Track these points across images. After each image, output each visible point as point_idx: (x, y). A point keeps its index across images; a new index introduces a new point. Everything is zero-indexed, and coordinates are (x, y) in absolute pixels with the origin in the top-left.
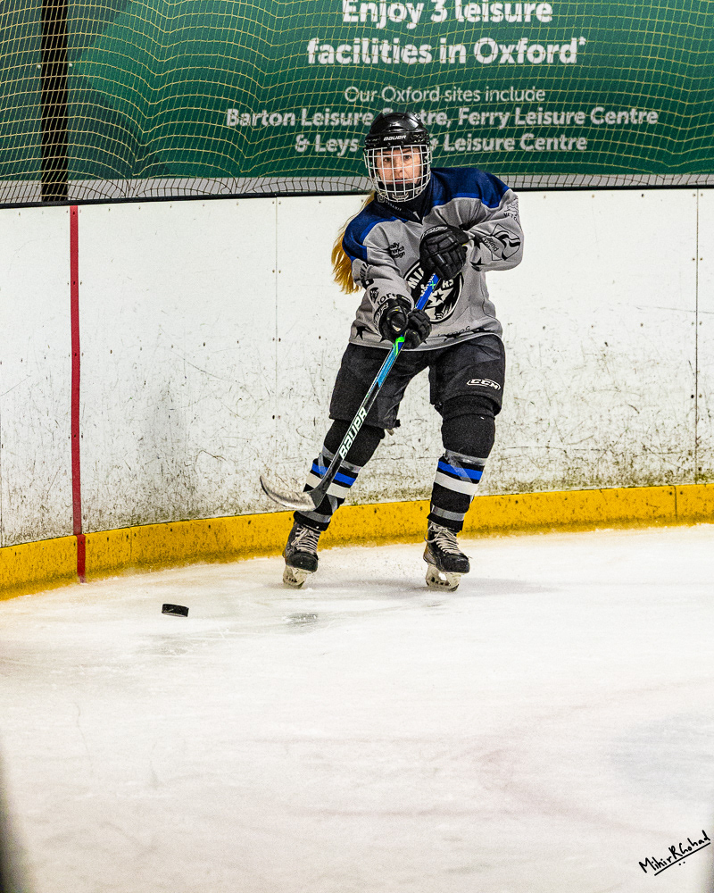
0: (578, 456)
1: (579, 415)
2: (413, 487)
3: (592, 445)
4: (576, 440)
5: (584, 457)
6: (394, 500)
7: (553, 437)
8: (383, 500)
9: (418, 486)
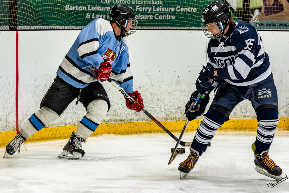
0: (170, 110)
1: (170, 98)
2: (119, 119)
3: (174, 107)
4: (169, 106)
5: (171, 111)
6: (113, 123)
7: (162, 105)
8: (110, 122)
9: (121, 118)
